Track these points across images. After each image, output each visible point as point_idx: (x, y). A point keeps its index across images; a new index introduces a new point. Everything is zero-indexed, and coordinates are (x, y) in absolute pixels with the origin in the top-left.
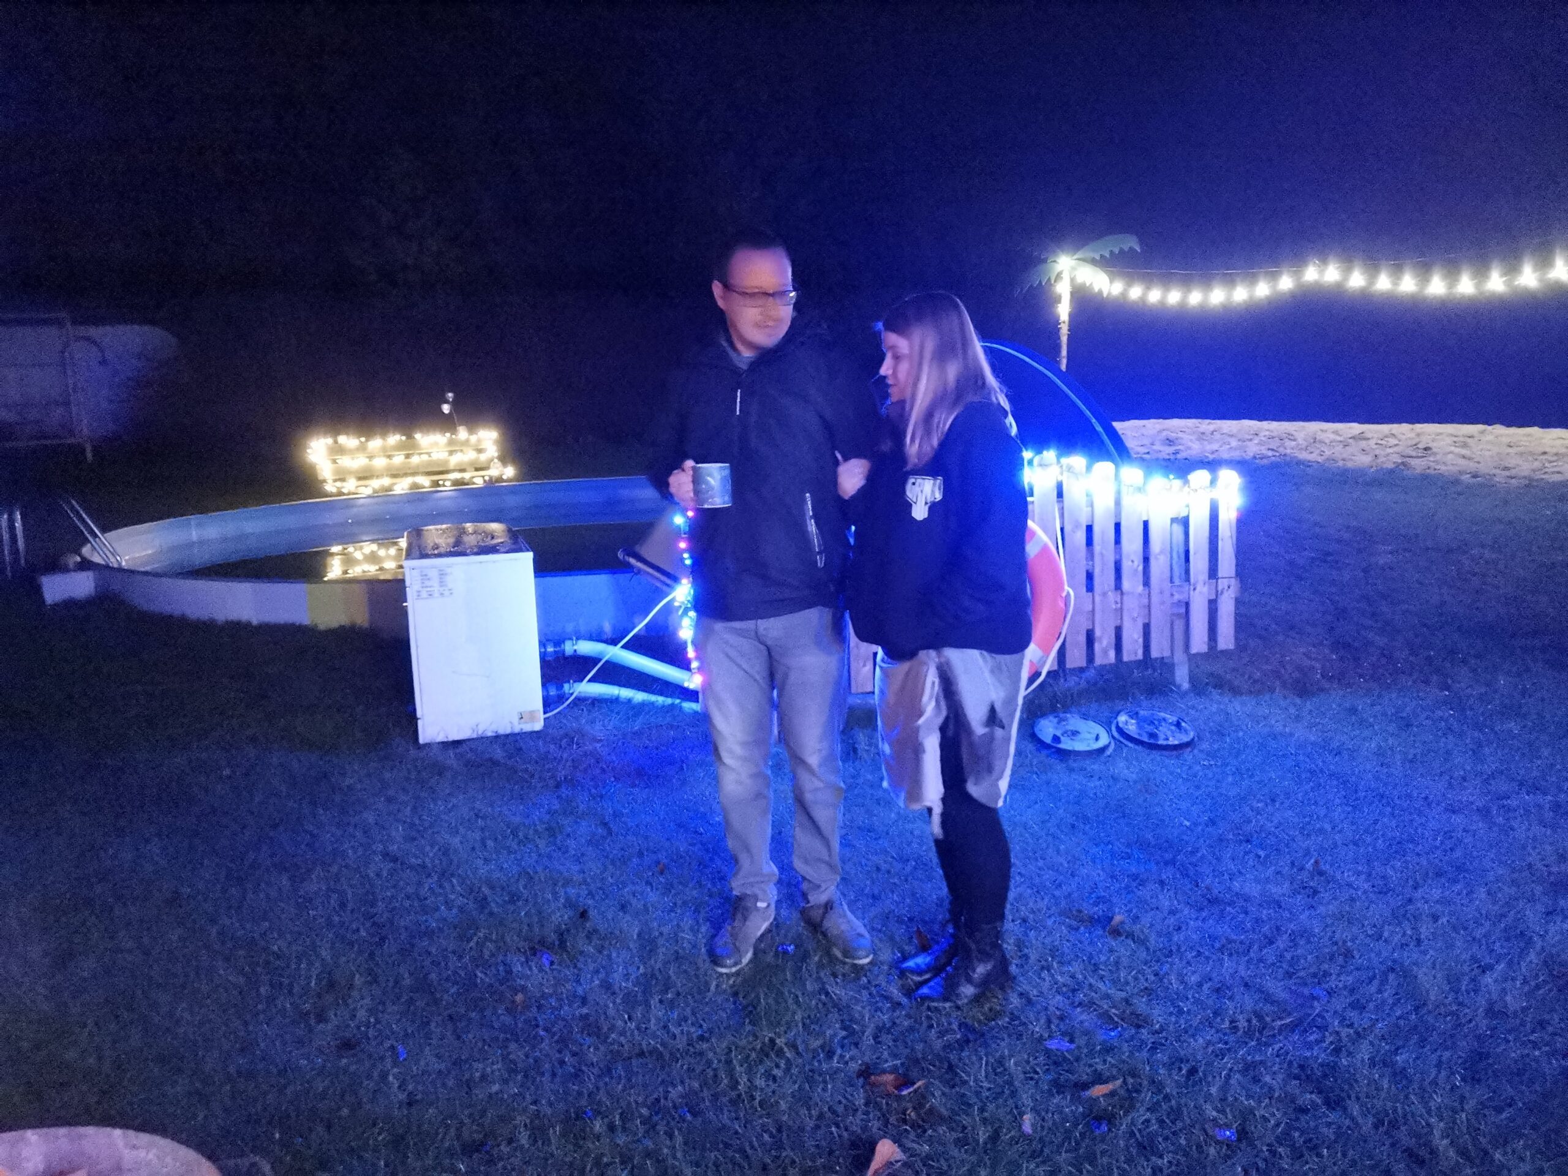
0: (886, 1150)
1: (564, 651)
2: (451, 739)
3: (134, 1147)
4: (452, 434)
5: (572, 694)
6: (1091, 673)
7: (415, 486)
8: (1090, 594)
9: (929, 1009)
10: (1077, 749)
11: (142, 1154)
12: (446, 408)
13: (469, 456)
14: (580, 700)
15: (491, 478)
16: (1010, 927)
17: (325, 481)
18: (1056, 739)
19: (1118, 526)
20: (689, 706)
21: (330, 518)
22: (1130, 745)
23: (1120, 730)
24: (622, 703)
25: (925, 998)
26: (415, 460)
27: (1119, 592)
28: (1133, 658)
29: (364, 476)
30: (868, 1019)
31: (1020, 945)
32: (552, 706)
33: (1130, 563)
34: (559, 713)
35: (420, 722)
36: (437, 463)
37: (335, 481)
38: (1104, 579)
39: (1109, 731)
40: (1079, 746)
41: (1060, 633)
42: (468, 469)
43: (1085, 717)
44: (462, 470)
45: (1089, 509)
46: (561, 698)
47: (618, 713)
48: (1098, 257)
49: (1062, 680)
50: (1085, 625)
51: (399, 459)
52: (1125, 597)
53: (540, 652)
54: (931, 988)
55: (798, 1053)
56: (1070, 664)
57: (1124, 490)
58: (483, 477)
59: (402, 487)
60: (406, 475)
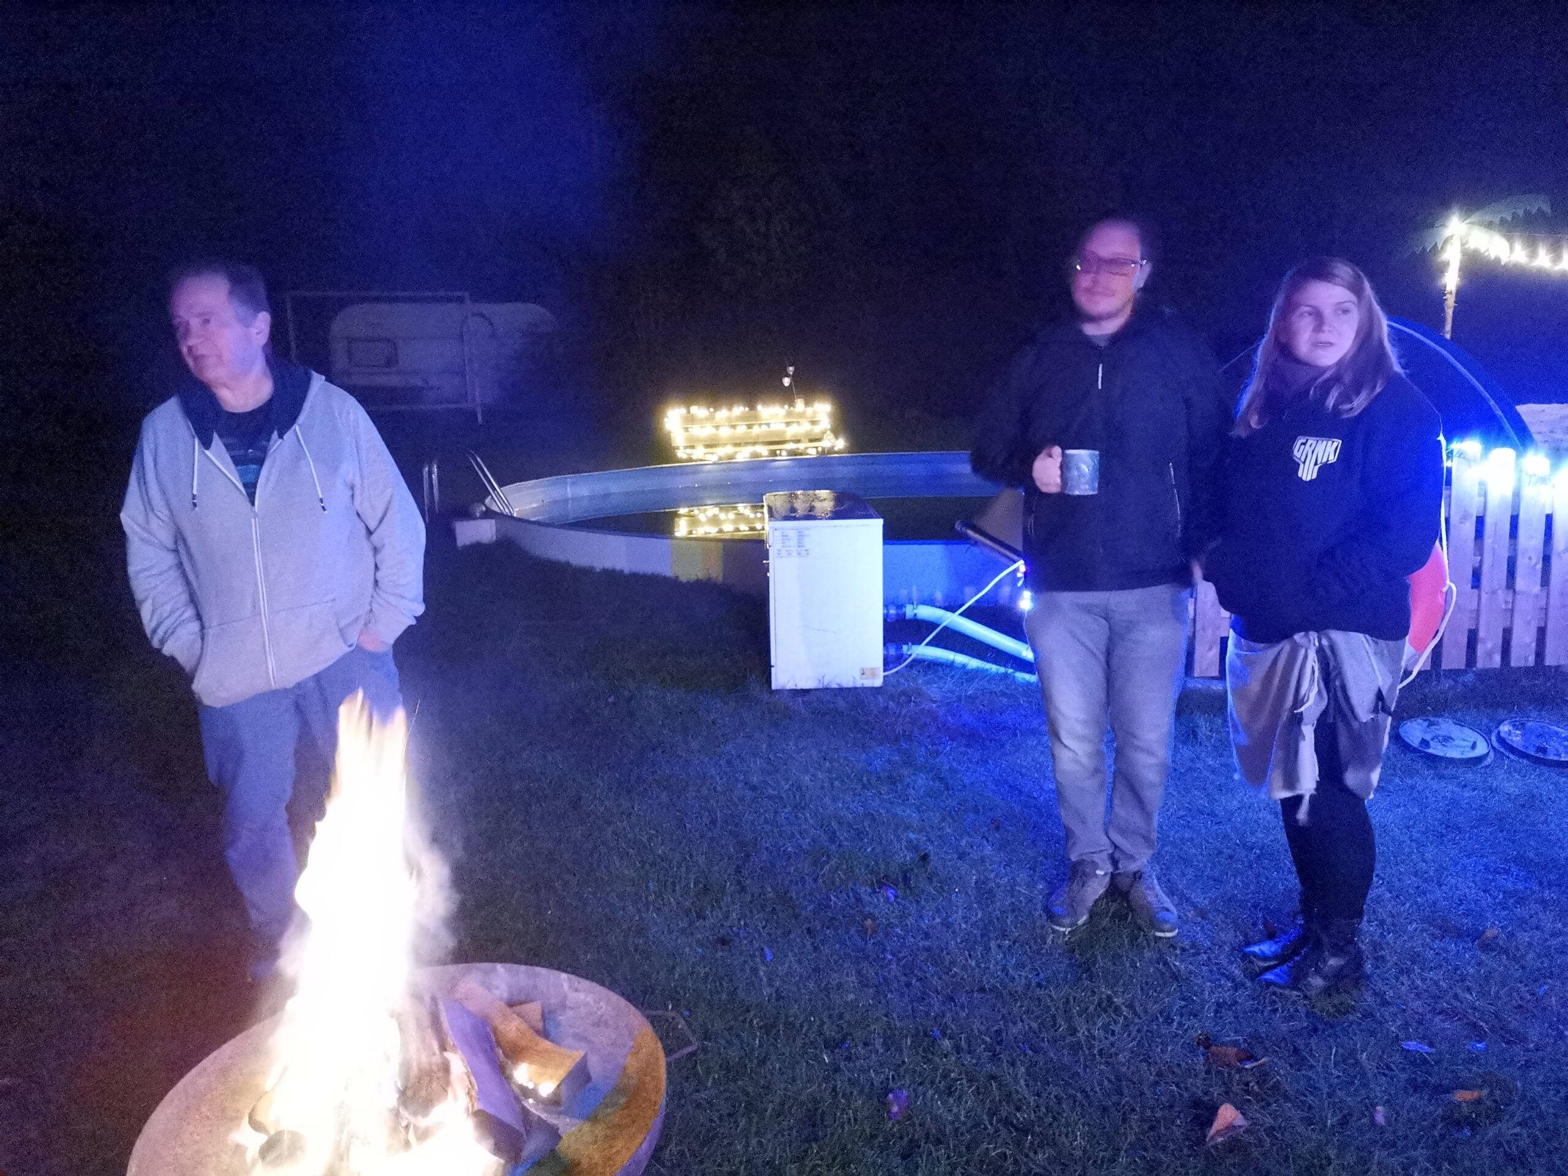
0: (1227, 1115)
1: (904, 614)
2: (799, 687)
3: (577, 990)
4: (790, 406)
5: (910, 655)
6: (1469, 678)
7: (755, 455)
8: (1476, 591)
9: (1274, 993)
10: (1448, 755)
11: (582, 996)
12: (786, 381)
13: (804, 427)
14: (917, 662)
15: (823, 449)
16: (1368, 927)
17: (678, 448)
18: (1425, 743)
19: (1514, 521)
20: (1022, 676)
21: (680, 482)
22: (1512, 757)
23: (1501, 740)
24: (957, 668)
25: (1269, 984)
26: (756, 430)
27: (1511, 591)
28: (1522, 664)
29: (711, 445)
30: (1210, 993)
31: (1376, 946)
32: (891, 666)
33: (1526, 561)
34: (897, 672)
35: (773, 669)
36: (777, 433)
37: (686, 447)
38: (1494, 575)
39: (1488, 741)
40: (1453, 753)
41: (1437, 632)
42: (803, 439)
43: (1460, 723)
44: (798, 441)
45: (1482, 499)
46: (900, 658)
47: (952, 677)
48: (1497, 220)
49: (1434, 683)
50: (1468, 625)
51: (741, 429)
52: (1518, 597)
53: (884, 615)
54: (1277, 975)
55: (1135, 1013)
56: (1445, 665)
57: (1525, 479)
58: (817, 448)
59: (743, 455)
60: (747, 444)
